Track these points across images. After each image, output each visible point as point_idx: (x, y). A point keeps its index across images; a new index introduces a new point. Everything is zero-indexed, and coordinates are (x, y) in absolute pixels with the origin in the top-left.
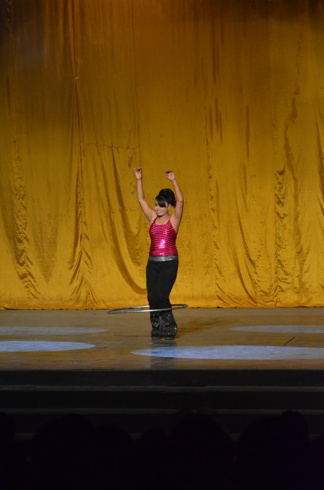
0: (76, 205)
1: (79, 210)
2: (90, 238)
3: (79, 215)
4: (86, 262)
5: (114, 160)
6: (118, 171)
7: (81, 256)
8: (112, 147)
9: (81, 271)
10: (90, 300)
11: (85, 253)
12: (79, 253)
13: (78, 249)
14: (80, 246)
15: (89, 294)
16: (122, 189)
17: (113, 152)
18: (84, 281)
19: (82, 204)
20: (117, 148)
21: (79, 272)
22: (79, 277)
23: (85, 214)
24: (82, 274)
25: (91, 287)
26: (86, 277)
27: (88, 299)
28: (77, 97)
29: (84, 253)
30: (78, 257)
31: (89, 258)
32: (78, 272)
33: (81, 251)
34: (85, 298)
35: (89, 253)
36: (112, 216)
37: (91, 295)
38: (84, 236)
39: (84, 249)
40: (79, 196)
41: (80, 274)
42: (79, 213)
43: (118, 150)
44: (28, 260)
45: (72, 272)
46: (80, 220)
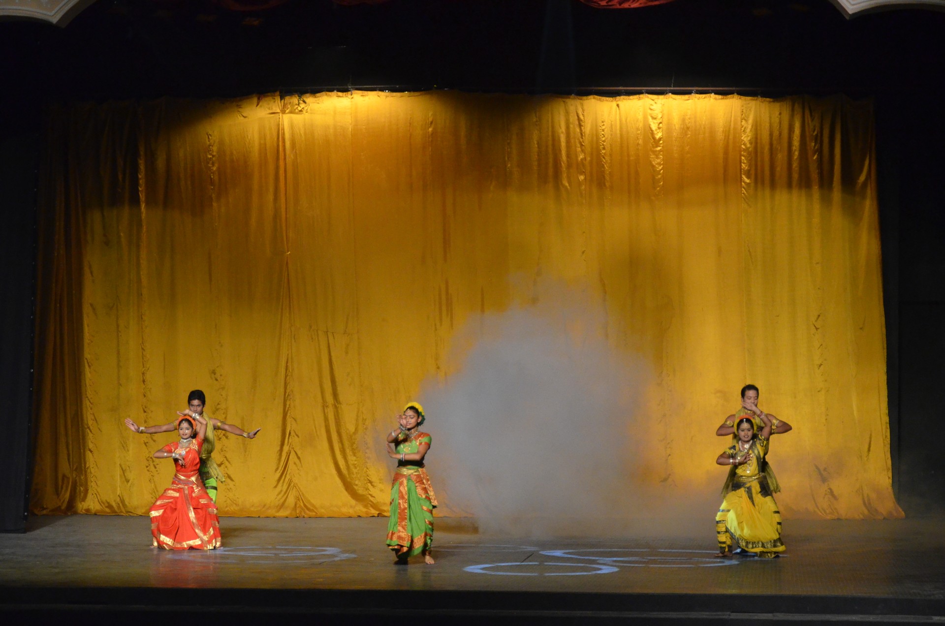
0: (285, 398)
1: (288, 403)
2: (300, 435)
3: (287, 409)
4: (295, 463)
5: (329, 347)
6: (334, 359)
7: (289, 456)
8: (327, 332)
9: (288, 472)
10: (300, 506)
11: (294, 452)
12: (287, 453)
13: (286, 448)
14: (288, 445)
15: (299, 500)
16: (337, 380)
17: (328, 337)
18: (292, 484)
19: (291, 397)
20: (333, 333)
21: (286, 474)
22: (287, 480)
23: (294, 407)
24: (289, 477)
25: (301, 491)
26: (295, 480)
27: (298, 505)
28: (288, 275)
29: (293, 454)
30: (285, 457)
31: (299, 458)
32: (284, 474)
33: (289, 450)
34: (294, 505)
35: (299, 453)
36: (326, 411)
37: (301, 501)
38: (292, 433)
39: (293, 448)
40: (288, 387)
41: (288, 477)
42: (288, 406)
43: (334, 336)
44: (227, 460)
45: (278, 475)
46: (289, 414)
